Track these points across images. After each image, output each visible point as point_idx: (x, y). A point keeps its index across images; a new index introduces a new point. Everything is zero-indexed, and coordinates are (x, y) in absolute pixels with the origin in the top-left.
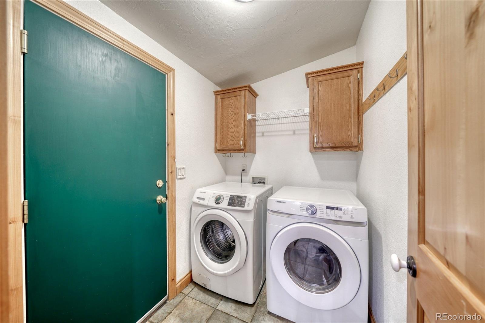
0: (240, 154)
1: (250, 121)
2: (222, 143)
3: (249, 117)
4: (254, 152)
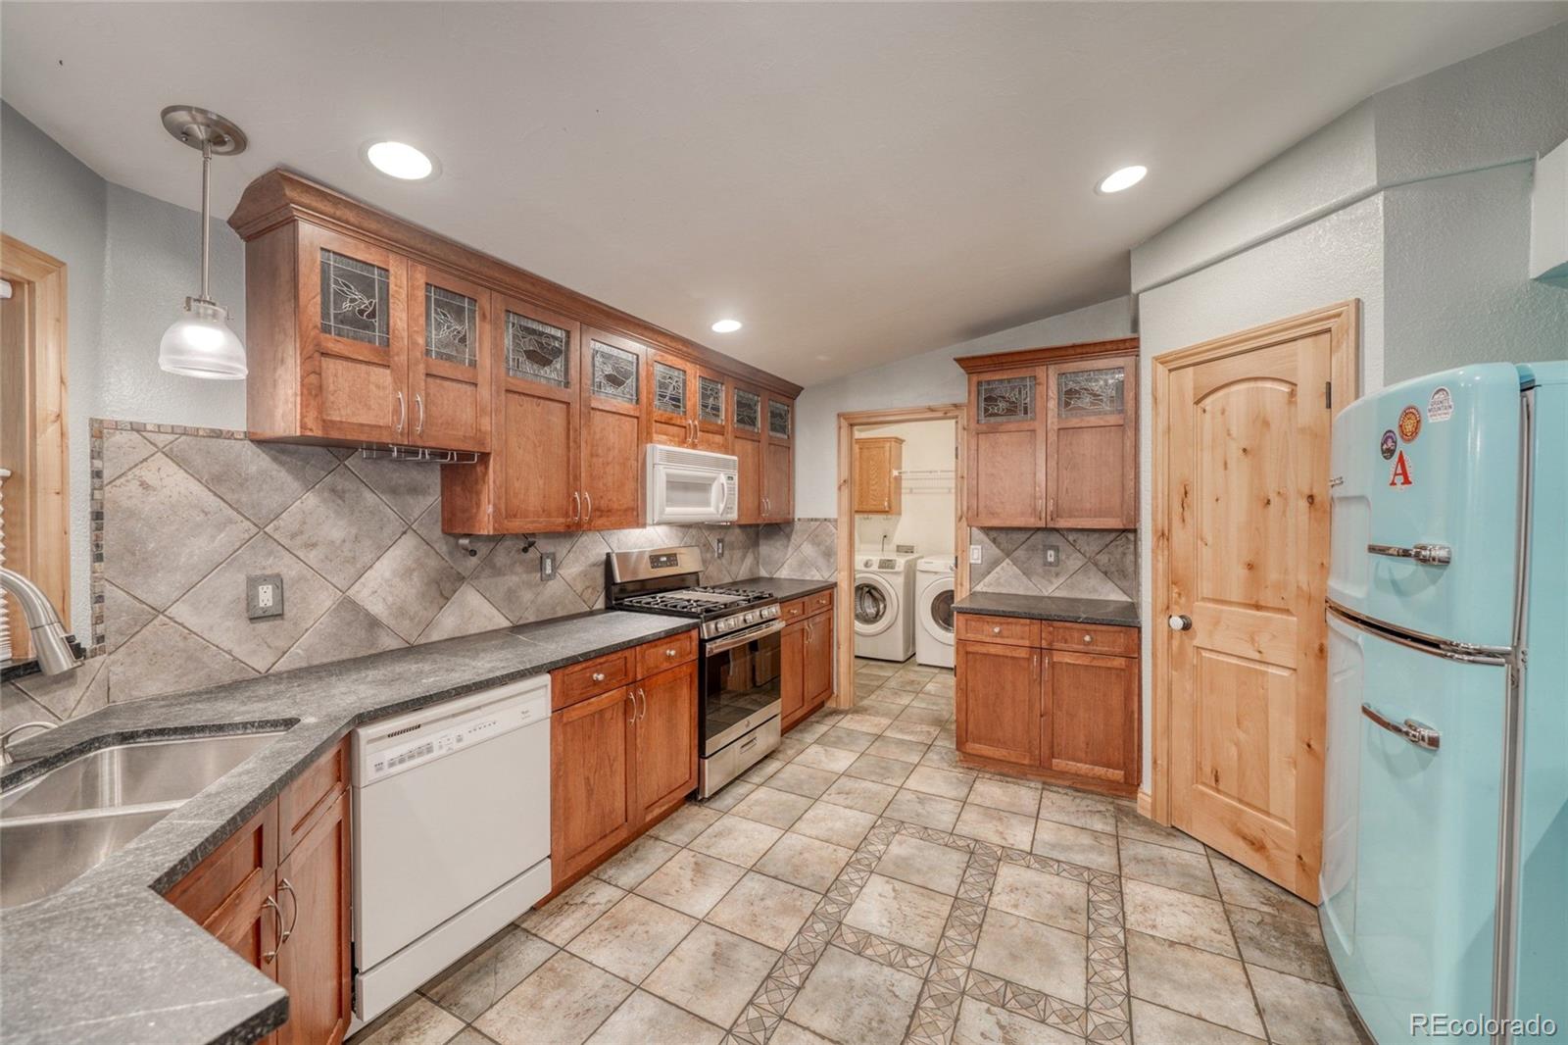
0: (881, 517)
1: (896, 478)
2: (861, 502)
3: (895, 473)
4: (900, 514)
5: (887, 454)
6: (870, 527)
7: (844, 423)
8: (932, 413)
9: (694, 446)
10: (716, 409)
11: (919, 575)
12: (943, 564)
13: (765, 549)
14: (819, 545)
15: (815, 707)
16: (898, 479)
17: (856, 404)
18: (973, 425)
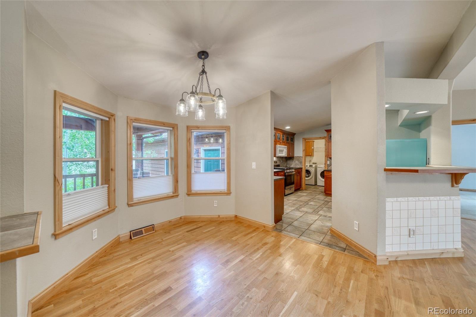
0: (310, 157)
2: (307, 154)
4: (313, 156)
5: (311, 144)
6: (308, 159)
7: (304, 140)
8: (320, 138)
9: (281, 145)
10: (284, 139)
11: (318, 168)
12: (323, 166)
13: (288, 162)
14: (299, 161)
15: (298, 189)
16: (313, 149)
17: (306, 136)
18: (328, 141)
